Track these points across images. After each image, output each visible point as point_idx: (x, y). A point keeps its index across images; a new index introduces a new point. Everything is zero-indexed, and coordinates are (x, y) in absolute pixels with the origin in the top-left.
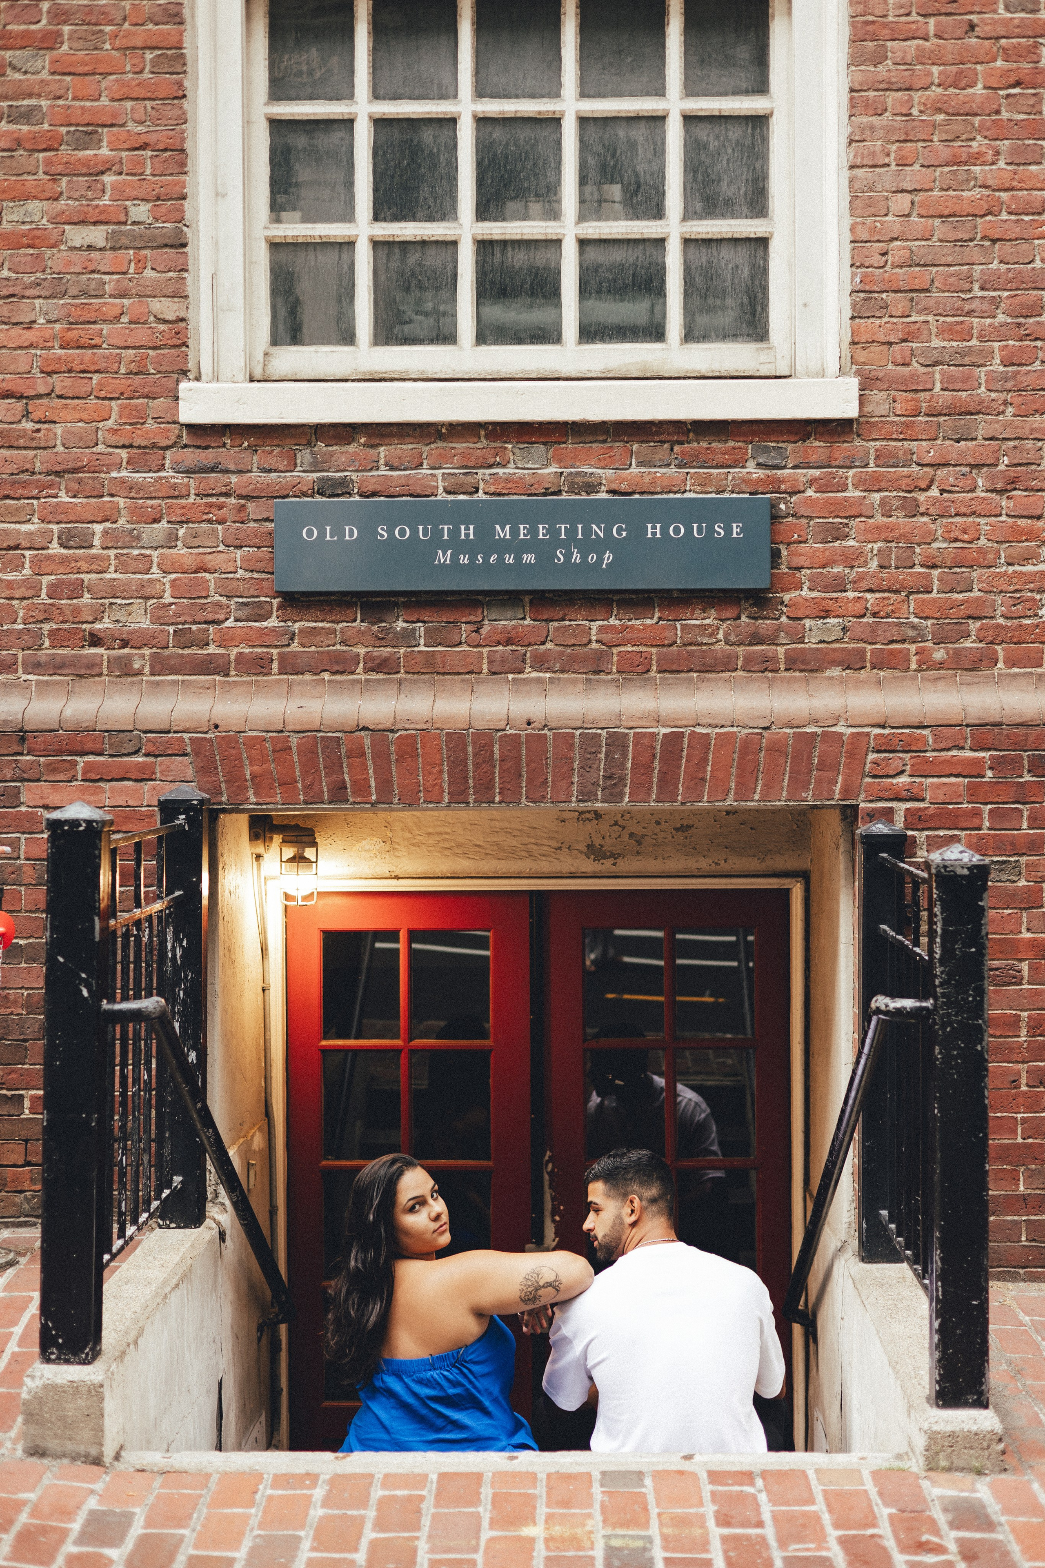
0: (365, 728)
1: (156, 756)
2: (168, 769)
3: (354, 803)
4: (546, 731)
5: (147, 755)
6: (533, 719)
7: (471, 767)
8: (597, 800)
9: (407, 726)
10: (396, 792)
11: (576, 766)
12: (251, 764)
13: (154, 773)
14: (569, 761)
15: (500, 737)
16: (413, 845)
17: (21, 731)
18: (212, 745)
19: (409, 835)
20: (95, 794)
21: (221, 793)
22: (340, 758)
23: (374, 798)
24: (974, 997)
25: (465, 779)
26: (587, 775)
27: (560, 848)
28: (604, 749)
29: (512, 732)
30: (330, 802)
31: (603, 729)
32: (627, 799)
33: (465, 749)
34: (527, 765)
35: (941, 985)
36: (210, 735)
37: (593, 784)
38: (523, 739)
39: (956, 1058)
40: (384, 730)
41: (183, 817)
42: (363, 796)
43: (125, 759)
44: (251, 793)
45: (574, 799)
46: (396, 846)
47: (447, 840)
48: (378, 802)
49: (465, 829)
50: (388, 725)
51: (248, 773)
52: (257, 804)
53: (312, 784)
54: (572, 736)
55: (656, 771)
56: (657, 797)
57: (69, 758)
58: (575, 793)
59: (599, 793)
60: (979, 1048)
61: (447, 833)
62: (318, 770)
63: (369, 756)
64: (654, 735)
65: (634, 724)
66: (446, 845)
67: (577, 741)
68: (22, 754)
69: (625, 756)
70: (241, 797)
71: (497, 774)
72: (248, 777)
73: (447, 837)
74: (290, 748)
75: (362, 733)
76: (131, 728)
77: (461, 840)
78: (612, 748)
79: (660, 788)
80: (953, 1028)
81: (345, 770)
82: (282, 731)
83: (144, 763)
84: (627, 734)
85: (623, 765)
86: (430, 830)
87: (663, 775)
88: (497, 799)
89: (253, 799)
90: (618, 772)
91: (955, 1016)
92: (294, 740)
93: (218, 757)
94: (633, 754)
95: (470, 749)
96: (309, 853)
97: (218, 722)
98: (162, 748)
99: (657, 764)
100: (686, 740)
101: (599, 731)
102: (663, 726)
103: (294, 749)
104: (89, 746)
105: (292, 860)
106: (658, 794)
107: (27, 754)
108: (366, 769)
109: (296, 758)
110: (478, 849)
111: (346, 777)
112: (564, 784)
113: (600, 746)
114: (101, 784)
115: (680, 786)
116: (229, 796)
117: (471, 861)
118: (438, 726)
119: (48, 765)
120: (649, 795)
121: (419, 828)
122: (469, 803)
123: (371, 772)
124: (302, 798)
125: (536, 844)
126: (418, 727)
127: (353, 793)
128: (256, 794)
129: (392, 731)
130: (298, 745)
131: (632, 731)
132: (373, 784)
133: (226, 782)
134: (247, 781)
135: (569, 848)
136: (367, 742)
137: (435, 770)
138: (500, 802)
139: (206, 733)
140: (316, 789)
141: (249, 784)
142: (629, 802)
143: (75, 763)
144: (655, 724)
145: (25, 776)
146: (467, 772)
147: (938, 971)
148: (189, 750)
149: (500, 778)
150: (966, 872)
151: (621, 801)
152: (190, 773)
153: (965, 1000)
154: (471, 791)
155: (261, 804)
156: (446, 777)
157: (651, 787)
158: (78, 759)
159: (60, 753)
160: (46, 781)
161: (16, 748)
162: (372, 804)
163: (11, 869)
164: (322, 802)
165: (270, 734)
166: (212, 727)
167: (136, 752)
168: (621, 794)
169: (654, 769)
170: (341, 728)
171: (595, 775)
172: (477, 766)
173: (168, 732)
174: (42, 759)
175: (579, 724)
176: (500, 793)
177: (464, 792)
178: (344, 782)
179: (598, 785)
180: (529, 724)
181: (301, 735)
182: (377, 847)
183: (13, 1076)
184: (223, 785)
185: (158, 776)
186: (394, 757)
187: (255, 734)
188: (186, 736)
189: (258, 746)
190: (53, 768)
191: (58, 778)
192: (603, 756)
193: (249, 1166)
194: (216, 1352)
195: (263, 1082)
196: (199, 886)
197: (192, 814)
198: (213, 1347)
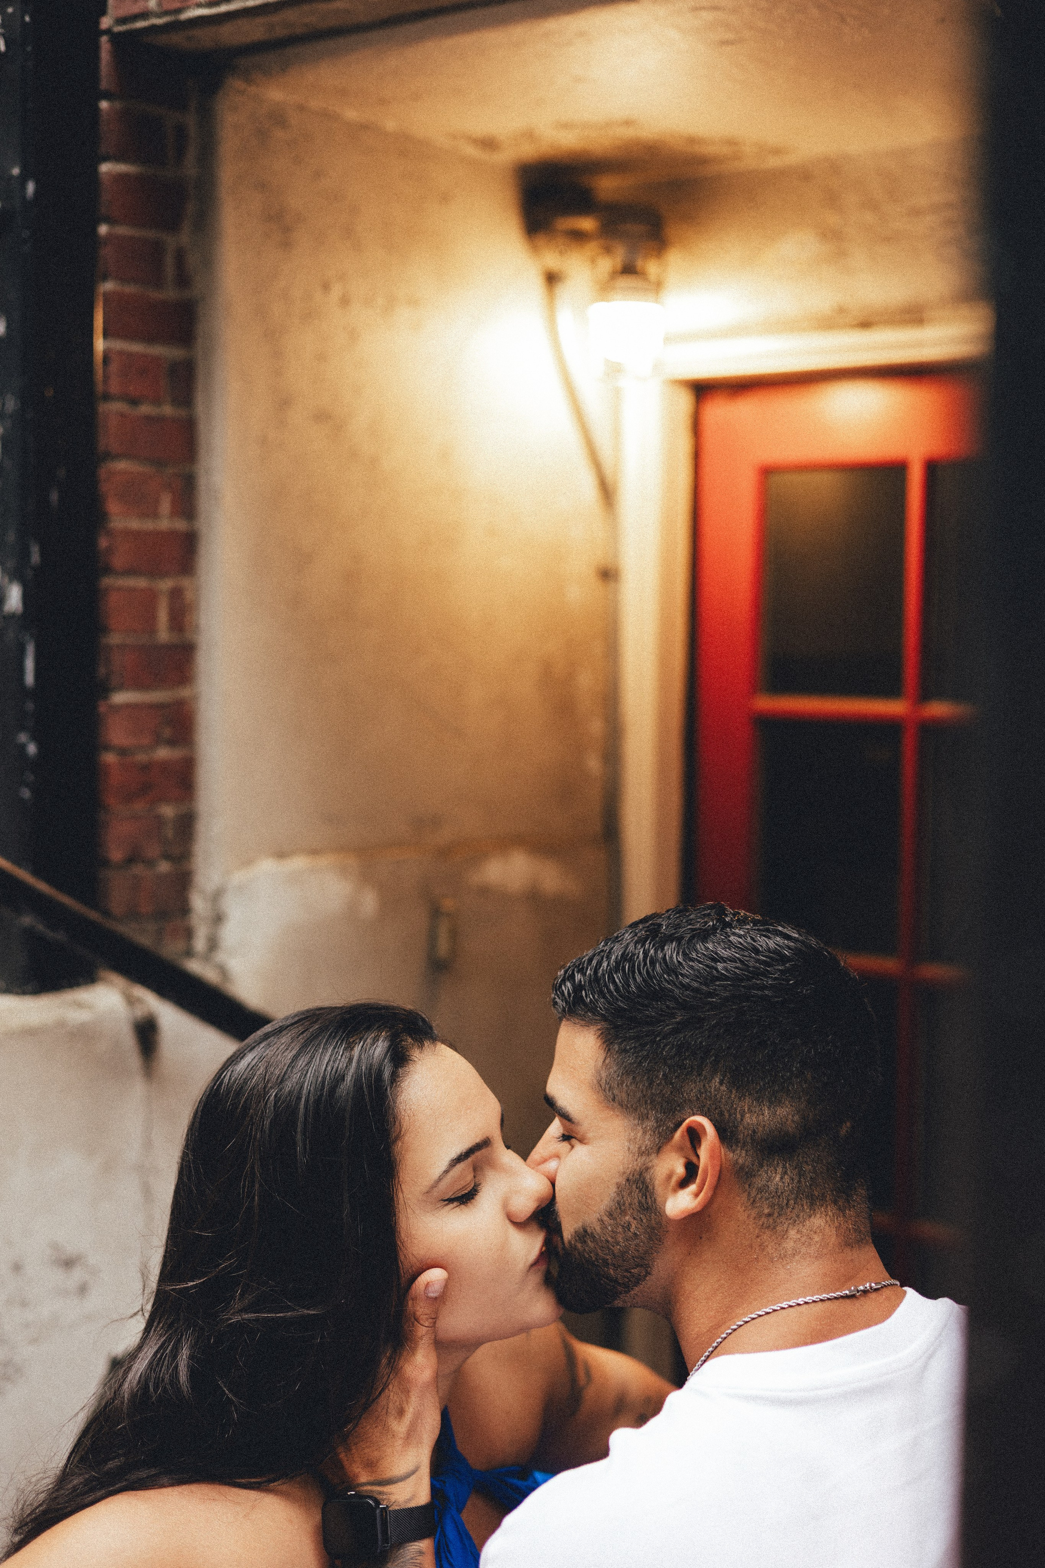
193: (436, 913)
194: (83, 1290)
195: (594, 764)
196: (24, 188)
197: (10, 10)
198: (57, 1276)
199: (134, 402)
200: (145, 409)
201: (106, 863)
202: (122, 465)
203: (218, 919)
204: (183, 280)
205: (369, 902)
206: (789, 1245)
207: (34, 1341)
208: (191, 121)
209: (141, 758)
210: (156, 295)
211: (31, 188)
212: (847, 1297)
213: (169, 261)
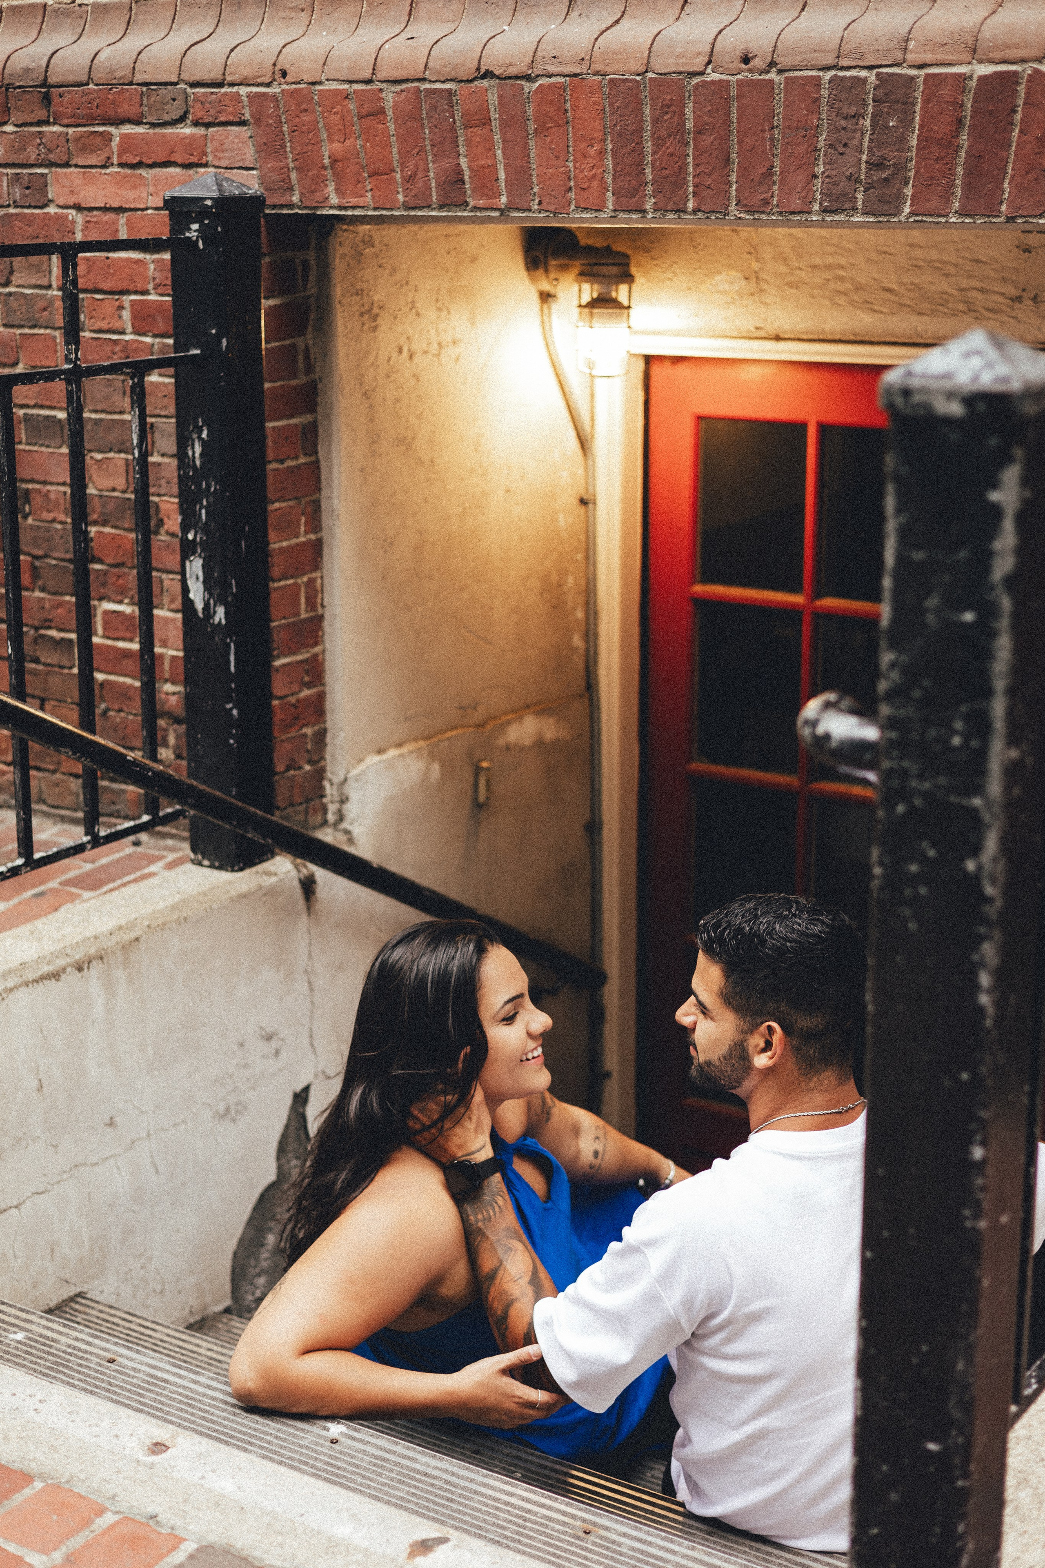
0: (488, 74)
1: (208, 125)
2: (221, 148)
3: (476, 209)
4: (772, 75)
5: (196, 124)
6: (753, 48)
7: (649, 147)
8: (854, 209)
9: (551, 69)
10: (536, 189)
11: (821, 144)
12: (331, 140)
13: (205, 154)
14: (811, 133)
15: (696, 87)
16: (790, 285)
17: (42, 86)
18: (277, 107)
19: (783, 269)
20: (135, 187)
21: (291, 189)
22: (453, 128)
23: (504, 199)
24: (967, 738)
25: (640, 166)
26: (840, 159)
27: (1019, 299)
28: (870, 109)
29: (716, 76)
30: (441, 207)
31: (870, 68)
32: (907, 210)
33: (639, 111)
34: (740, 142)
35: (890, 695)
36: (274, 90)
37: (849, 178)
38: (733, 92)
39: (916, 879)
40: (517, 77)
41: (195, 226)
42: (489, 197)
43: (169, 130)
44: (331, 188)
45: (816, 207)
46: (765, 287)
47: (842, 279)
48: (510, 208)
49: (869, 261)
50: (521, 67)
51: (327, 154)
52: (340, 208)
53: (415, 174)
54: (817, 83)
55: (963, 154)
56: (963, 206)
57: (101, 129)
58: (818, 196)
59: (860, 196)
60: (971, 866)
61: (841, 267)
62: (422, 149)
63: (495, 124)
64: (963, 78)
65: (928, 58)
66: (839, 286)
67: (825, 93)
68: (47, 123)
69: (906, 122)
70: (318, 196)
71: (690, 159)
72: (327, 161)
73: (842, 273)
74: (382, 111)
75: (485, 83)
76: (174, 79)
77: (862, 280)
78: (885, 109)
79: (968, 187)
80: (911, 809)
81: (462, 150)
82: (369, 82)
83: (192, 136)
84: (912, 79)
85: (901, 142)
86: (817, 261)
87: (975, 158)
88: (690, 205)
89: (334, 200)
90: (893, 155)
91: (921, 777)
92: (389, 97)
93: (285, 128)
94: (922, 120)
95: (647, 110)
96: (621, 293)
97: (287, 67)
98: (213, 112)
99: (964, 138)
100: (1022, 89)
101: (864, 73)
102: (980, 62)
103: (390, 113)
104: (125, 109)
105: (595, 303)
106: (965, 198)
107: (55, 124)
108: (491, 149)
109: (392, 127)
110: (888, 295)
111: (463, 162)
112: (801, 177)
113: (865, 105)
114: (142, 172)
115: (1006, 185)
116: (302, 194)
117: (876, 316)
118: (599, 67)
119: (79, 138)
120: (948, 201)
121: (800, 257)
122: (644, 211)
123: (499, 152)
124: (401, 198)
125: (981, 290)
126: (568, 70)
127: (474, 190)
128: (339, 191)
129: (528, 78)
130: (395, 105)
131: (922, 72)
132: (502, 176)
133: (297, 169)
134: (324, 167)
135: (1035, 299)
136: (493, 98)
137: (592, 151)
138: (695, 211)
139: (268, 85)
140: (420, 184)
141: (328, 173)
142: (912, 214)
143: (108, 137)
144: (965, 57)
145: (51, 157)
146: (641, 153)
147: (887, 657)
148: (247, 116)
149: (696, 165)
150: (956, 409)
151: (898, 212)
152: (249, 155)
153: (945, 742)
154: (650, 188)
155: (346, 208)
156: (609, 163)
157: (951, 185)
158: (112, 130)
159: (90, 120)
160: (76, 166)
161: (41, 114)
162: (502, 211)
163: (42, 304)
164: (429, 207)
165: (356, 87)
166: (278, 75)
167: (182, 119)
168: (900, 199)
169: (958, 148)
170: (453, 75)
171: (853, 160)
172: (658, 142)
173: (220, 85)
174: (71, 131)
175: (830, 60)
176: (695, 194)
177: (637, 190)
178: (459, 171)
179: (858, 180)
180: (746, 60)
181: (398, 88)
182: (736, 287)
183: (60, 611)
184: (294, 175)
185: (210, 158)
186: (532, 126)
187: (334, 86)
188: (243, 90)
189: (338, 108)
190: (85, 145)
191: (88, 162)
192: (868, 123)
193: (477, 770)
194: (277, 1053)
195: (577, 641)
196: (220, 343)
197: (207, 222)
198: (263, 1047)
199: (282, 461)
200: (290, 463)
201: (275, 773)
202: (277, 505)
203: (344, 800)
204: (309, 369)
205: (436, 770)
206: (812, 1085)
207: (253, 1088)
208: (312, 256)
209: (293, 699)
210: (293, 383)
211: (224, 342)
212: (837, 1113)
213: (301, 358)
